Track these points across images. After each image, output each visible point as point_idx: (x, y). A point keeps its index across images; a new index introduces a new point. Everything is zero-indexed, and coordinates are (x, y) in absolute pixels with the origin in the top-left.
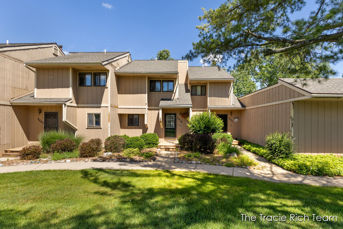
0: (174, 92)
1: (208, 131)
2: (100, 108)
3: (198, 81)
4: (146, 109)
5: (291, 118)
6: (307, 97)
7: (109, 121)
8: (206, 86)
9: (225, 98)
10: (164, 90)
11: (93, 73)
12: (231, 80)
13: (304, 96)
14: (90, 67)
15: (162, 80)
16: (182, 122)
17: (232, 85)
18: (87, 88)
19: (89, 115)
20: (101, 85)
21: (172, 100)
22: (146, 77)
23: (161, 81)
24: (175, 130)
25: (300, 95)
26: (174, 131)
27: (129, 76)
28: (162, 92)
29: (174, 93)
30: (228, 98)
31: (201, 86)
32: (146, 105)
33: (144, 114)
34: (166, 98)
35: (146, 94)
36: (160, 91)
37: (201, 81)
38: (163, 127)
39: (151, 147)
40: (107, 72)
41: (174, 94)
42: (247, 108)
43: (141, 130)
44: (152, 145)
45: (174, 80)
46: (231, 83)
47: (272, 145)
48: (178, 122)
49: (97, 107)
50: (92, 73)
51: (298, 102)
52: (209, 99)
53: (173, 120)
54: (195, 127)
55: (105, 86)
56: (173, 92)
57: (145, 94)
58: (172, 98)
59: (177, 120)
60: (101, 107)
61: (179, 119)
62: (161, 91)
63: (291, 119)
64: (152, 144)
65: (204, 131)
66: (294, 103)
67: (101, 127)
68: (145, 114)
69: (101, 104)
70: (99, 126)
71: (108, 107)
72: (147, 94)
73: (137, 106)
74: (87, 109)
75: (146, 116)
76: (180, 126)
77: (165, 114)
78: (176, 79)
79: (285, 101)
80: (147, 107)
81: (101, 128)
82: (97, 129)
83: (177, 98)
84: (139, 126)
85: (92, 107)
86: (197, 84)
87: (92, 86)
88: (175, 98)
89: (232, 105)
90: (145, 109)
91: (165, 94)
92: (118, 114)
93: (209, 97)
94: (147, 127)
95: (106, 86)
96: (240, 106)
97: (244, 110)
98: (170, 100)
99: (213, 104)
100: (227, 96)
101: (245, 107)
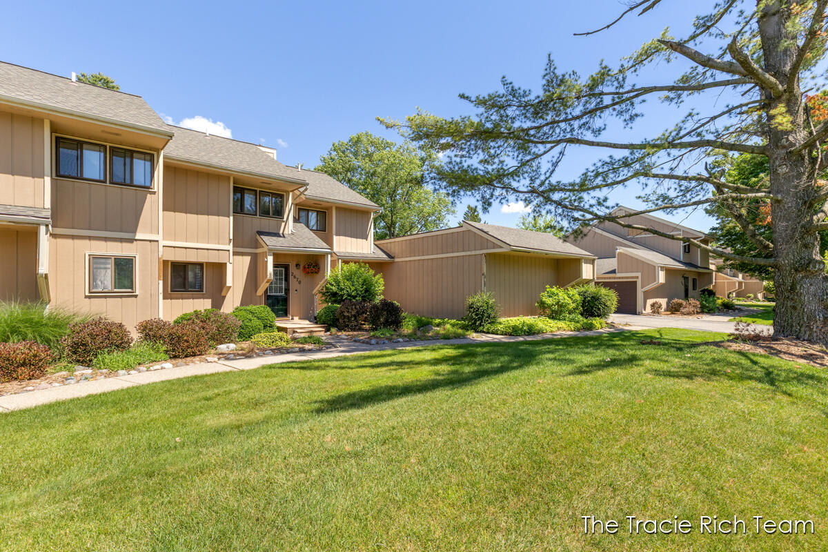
0: (285, 219)
2: (132, 242)
3: (316, 202)
4: (231, 252)
5: (483, 275)
6: (505, 250)
7: (160, 276)
8: (330, 213)
9: (361, 240)
11: (110, 147)
12: (371, 209)
13: (501, 247)
14: (116, 132)
15: (258, 190)
16: (300, 283)
17: (371, 217)
18: (88, 185)
19: (96, 260)
20: (135, 183)
21: (279, 235)
22: (229, 178)
23: (256, 191)
24: (285, 299)
25: (495, 246)
27: (186, 170)
28: (257, 217)
29: (284, 222)
30: (366, 240)
31: (317, 211)
32: (230, 242)
33: (226, 263)
34: (267, 231)
35: (229, 217)
36: (254, 213)
37: (321, 203)
38: (262, 294)
40: (155, 153)
41: (283, 224)
42: (397, 260)
43: (209, 302)
45: (285, 194)
46: (370, 213)
47: (478, 309)
48: (293, 283)
49: (121, 240)
50: (106, 146)
51: (494, 254)
52: (336, 240)
53: (282, 279)
55: (149, 188)
56: (282, 218)
57: (227, 218)
58: (281, 232)
59: (291, 278)
60: (136, 240)
61: (295, 277)
62: (256, 215)
63: (483, 277)
66: (487, 255)
67: (137, 293)
68: (228, 264)
69: (134, 231)
70: (130, 290)
71: (157, 241)
72: (231, 218)
73: (208, 243)
74: (87, 242)
75: (229, 268)
76: (296, 290)
78: (288, 193)
79: (473, 253)
80: (230, 247)
81: (136, 296)
82: (121, 297)
83: (290, 232)
84: (202, 291)
85: (106, 239)
86: (310, 207)
87: (105, 182)
88: (286, 232)
89: (372, 252)
90: (228, 251)
91: (264, 221)
93: (336, 235)
95: (152, 189)
96: (385, 256)
97: (393, 262)
98: (277, 235)
99: (343, 250)
100: (364, 236)
101: (393, 258)
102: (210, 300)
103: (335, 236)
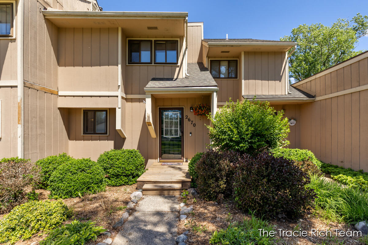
0: (179, 64)
1: (260, 143)
3: (222, 50)
4: (120, 98)
7: (19, 120)
8: (237, 60)
9: (274, 82)
10: (158, 61)
15: (153, 39)
16: (194, 125)
17: (287, 56)
21: (174, 79)
22: (118, 28)
23: (151, 41)
24: (180, 141)
26: (180, 143)
28: (153, 64)
29: (178, 66)
30: (280, 81)
31: (229, 61)
32: (119, 88)
33: (115, 109)
34: (162, 77)
36: (149, 61)
38: (157, 136)
39: (123, 185)
41: (178, 69)
42: (318, 99)
43: (112, 143)
44: (124, 179)
45: (179, 39)
46: (285, 53)
48: (187, 126)
52: (245, 84)
53: (178, 122)
54: (229, 135)
56: (177, 63)
57: (116, 66)
58: (175, 77)
59: (186, 121)
61: (189, 120)
62: (151, 63)
64: (125, 176)
65: (251, 143)
68: (117, 109)
71: (16, 87)
72: (120, 66)
75: (118, 112)
76: (191, 133)
77: (159, 108)
78: (182, 38)
80: (120, 93)
83: (184, 76)
84: (106, 134)
86: (222, 57)
88: (180, 77)
89: (287, 93)
90: (117, 96)
91: (160, 68)
92: (59, 109)
93: (245, 80)
94: (122, 137)
96: (302, 96)
97: (314, 101)
98: (171, 79)
99: (252, 93)
100: (278, 77)
101: (313, 97)
102: (113, 142)
103: (243, 81)
